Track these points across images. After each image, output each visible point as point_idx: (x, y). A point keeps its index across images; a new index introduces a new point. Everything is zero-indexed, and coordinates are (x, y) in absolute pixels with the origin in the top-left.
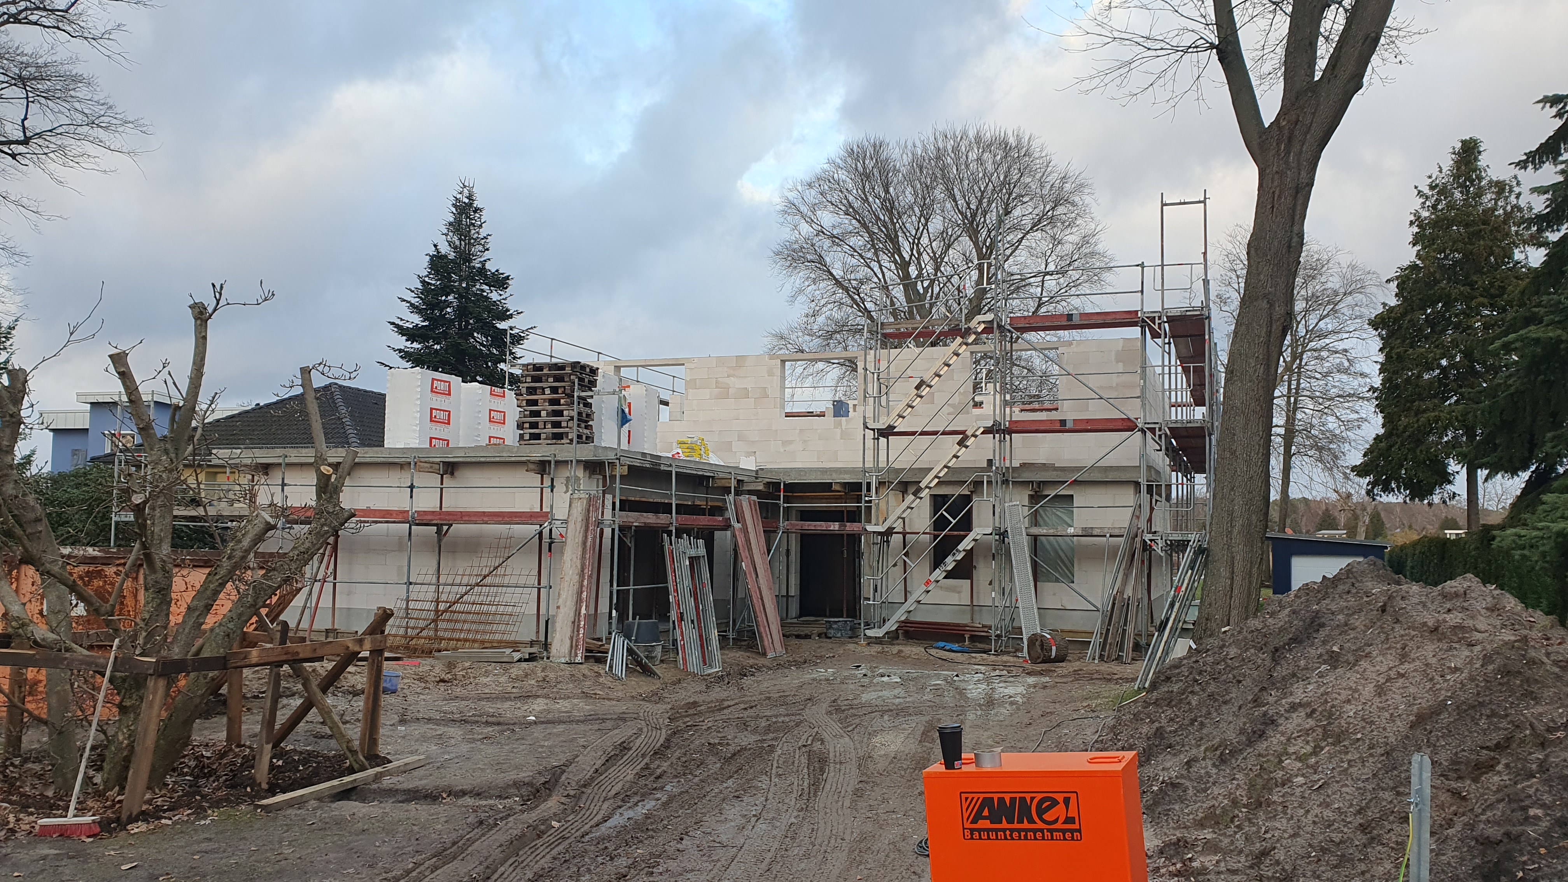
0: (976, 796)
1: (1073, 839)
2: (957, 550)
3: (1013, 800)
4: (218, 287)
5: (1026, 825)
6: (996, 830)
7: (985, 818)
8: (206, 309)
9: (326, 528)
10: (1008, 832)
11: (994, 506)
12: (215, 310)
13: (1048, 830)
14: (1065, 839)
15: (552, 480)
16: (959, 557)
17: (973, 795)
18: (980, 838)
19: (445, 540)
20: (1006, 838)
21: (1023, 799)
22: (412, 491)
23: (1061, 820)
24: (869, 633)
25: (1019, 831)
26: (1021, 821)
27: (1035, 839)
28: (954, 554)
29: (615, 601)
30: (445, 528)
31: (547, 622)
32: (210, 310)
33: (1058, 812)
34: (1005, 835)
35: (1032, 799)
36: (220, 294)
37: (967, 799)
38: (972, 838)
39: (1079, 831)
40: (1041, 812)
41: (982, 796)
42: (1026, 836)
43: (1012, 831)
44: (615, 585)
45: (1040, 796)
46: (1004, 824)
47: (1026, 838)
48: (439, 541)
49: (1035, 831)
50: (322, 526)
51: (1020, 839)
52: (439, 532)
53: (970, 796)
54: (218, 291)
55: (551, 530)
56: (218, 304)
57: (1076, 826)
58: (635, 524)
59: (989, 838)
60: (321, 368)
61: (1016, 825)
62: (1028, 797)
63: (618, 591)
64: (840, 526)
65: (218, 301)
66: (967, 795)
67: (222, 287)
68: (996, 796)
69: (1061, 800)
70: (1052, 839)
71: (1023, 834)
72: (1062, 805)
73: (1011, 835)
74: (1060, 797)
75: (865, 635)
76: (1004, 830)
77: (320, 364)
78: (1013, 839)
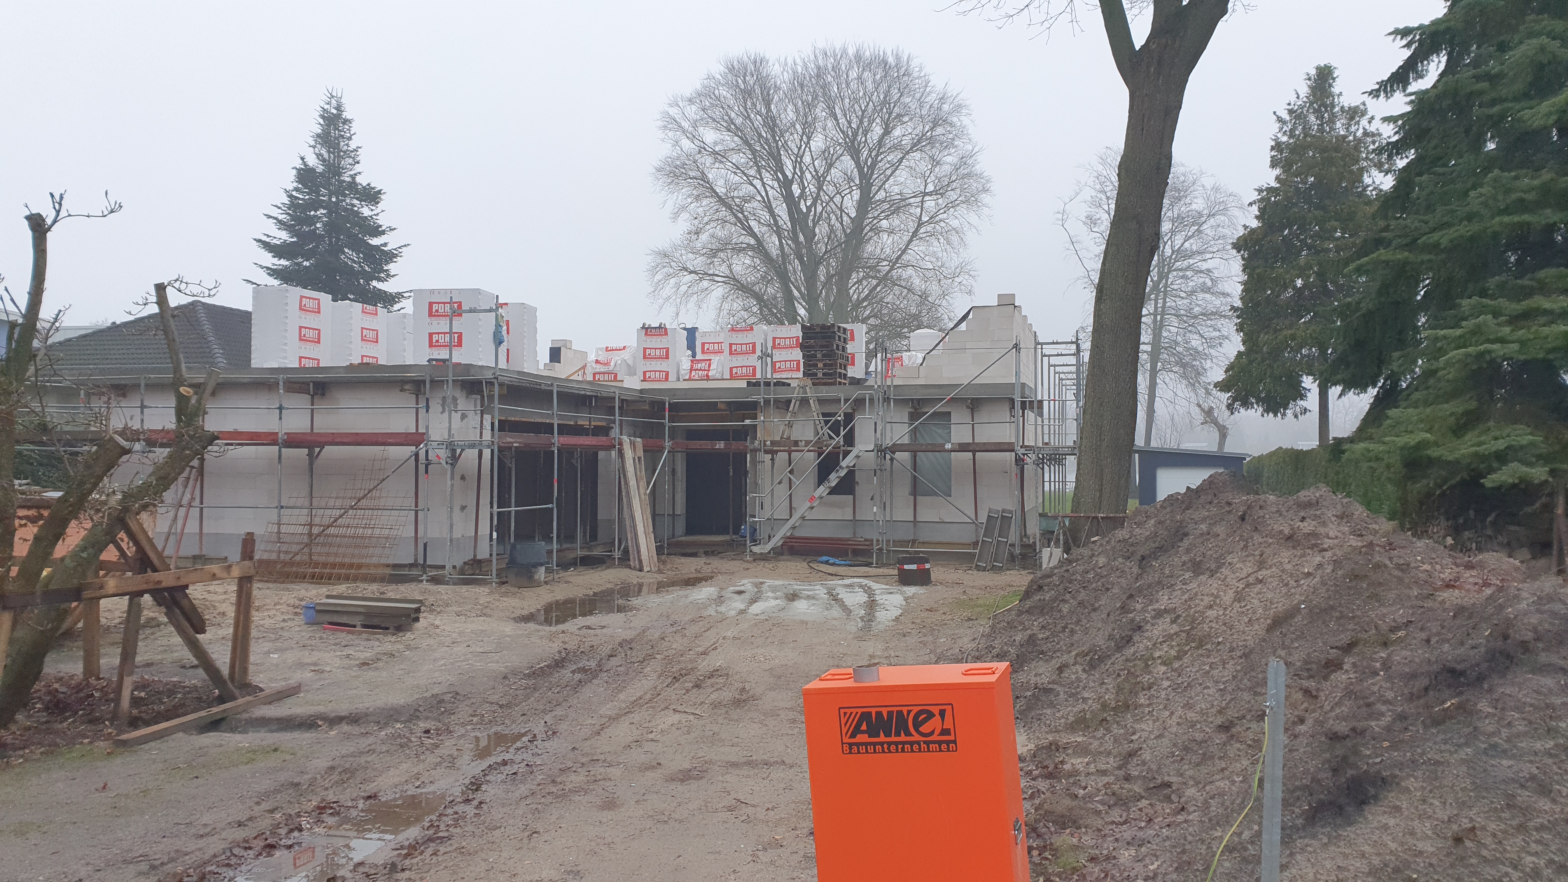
0: (854, 711)
1: (948, 750)
2: (841, 467)
3: (890, 713)
4: (57, 198)
5: (903, 738)
6: (874, 744)
7: (863, 732)
8: (44, 220)
9: (187, 452)
10: (885, 746)
11: (876, 423)
12: (55, 221)
13: (925, 742)
14: (941, 750)
15: (427, 400)
16: (842, 473)
17: (852, 710)
18: (859, 752)
19: (318, 463)
20: (883, 752)
21: (900, 713)
22: (281, 413)
23: (937, 732)
24: (756, 549)
25: (896, 744)
26: (898, 734)
27: (912, 751)
28: (838, 471)
29: (495, 522)
30: (317, 450)
31: (425, 545)
32: (49, 221)
33: (935, 724)
34: (883, 749)
35: (909, 712)
36: (60, 204)
37: (845, 714)
38: (850, 753)
39: (954, 742)
40: (917, 726)
41: (860, 711)
42: (903, 749)
43: (889, 744)
44: (495, 506)
45: (916, 709)
46: (882, 738)
47: (903, 750)
48: (311, 464)
49: (911, 743)
50: (184, 449)
51: (897, 751)
52: (310, 455)
53: (849, 711)
54: (58, 203)
55: (427, 451)
56: (58, 215)
57: (952, 738)
58: (515, 445)
59: (867, 752)
60: (177, 285)
61: (893, 739)
62: (905, 710)
63: (499, 513)
64: (725, 444)
65: (58, 212)
66: (845, 710)
67: (61, 198)
68: (873, 711)
69: (937, 713)
70: (929, 751)
71: (900, 746)
72: (938, 717)
73: (889, 748)
74: (935, 710)
75: (751, 551)
76: (882, 744)
77: (176, 281)
78: (890, 752)
